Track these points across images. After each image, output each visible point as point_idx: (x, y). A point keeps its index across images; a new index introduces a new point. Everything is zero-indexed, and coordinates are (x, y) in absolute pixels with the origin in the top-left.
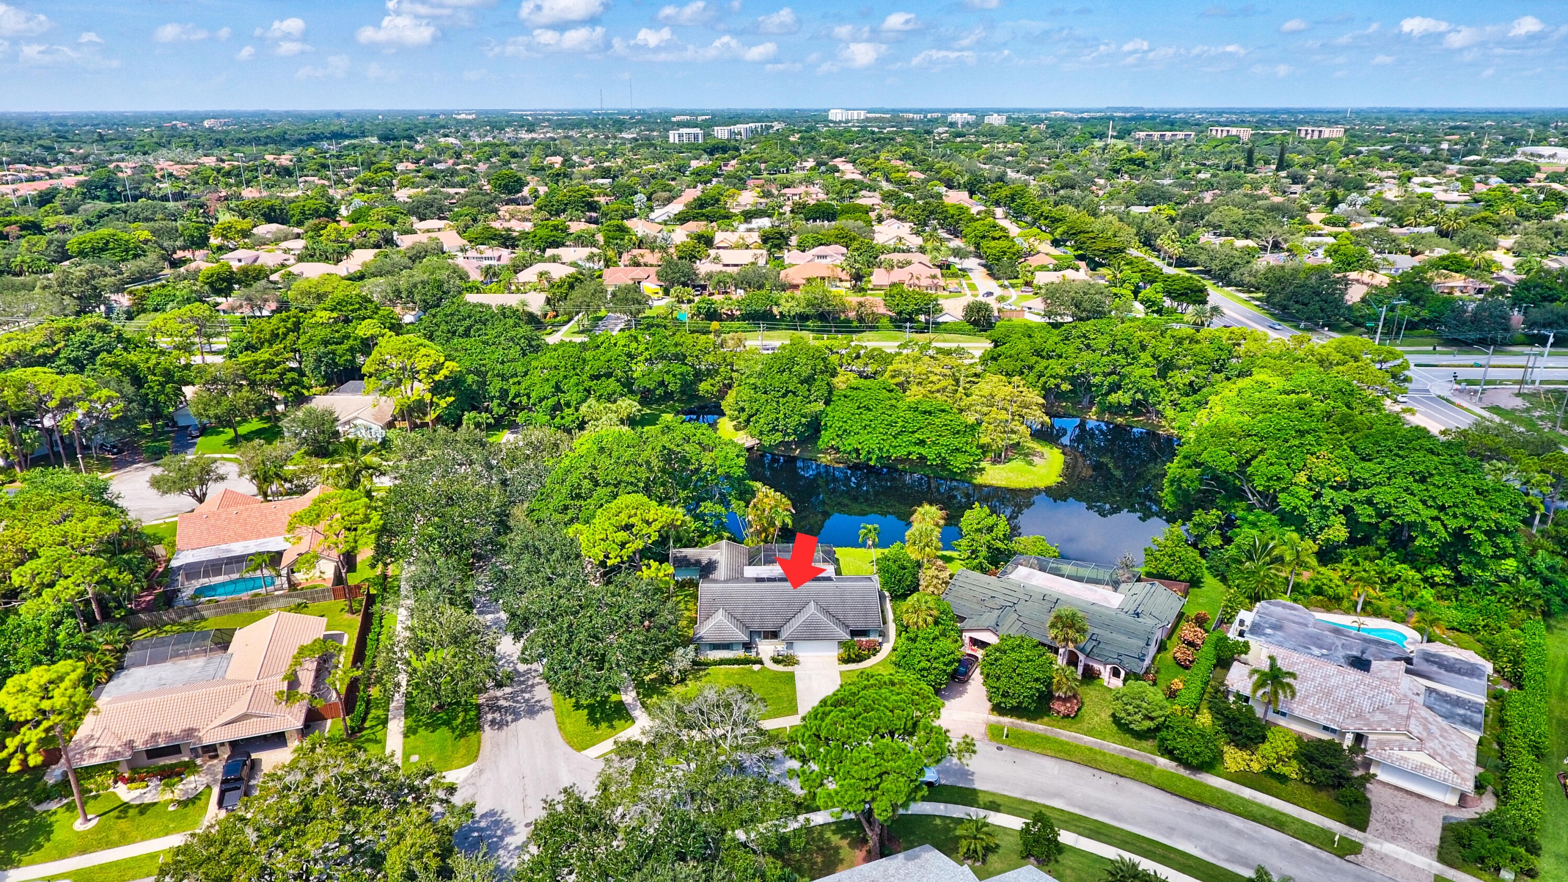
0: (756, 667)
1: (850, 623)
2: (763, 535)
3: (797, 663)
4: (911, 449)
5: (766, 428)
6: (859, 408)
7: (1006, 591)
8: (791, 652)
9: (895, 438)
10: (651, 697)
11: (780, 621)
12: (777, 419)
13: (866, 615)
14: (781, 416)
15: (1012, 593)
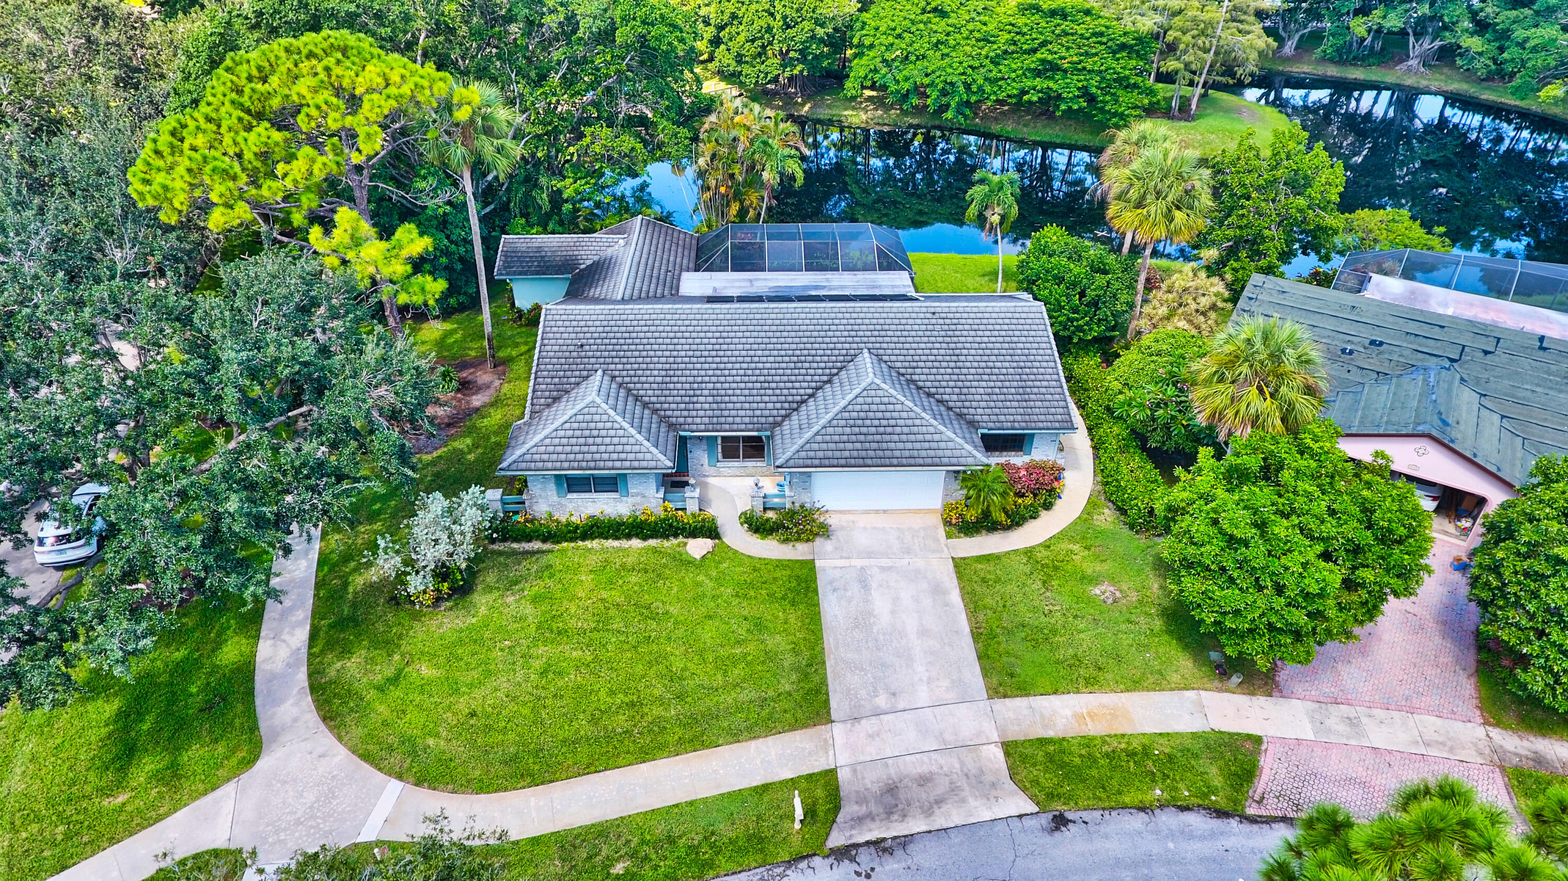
0: (698, 547)
1: (979, 415)
2: (735, 208)
3: (824, 531)
4: (1028, 83)
5: (751, 50)
6: (924, 11)
7: (1412, 327)
8: (806, 499)
9: (997, 64)
10: (346, 651)
11: (770, 407)
12: (769, 29)
13: (1023, 392)
14: (777, 24)
15: (1436, 333)
